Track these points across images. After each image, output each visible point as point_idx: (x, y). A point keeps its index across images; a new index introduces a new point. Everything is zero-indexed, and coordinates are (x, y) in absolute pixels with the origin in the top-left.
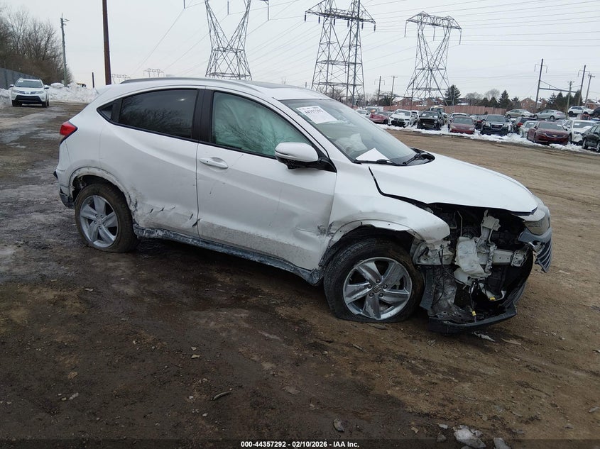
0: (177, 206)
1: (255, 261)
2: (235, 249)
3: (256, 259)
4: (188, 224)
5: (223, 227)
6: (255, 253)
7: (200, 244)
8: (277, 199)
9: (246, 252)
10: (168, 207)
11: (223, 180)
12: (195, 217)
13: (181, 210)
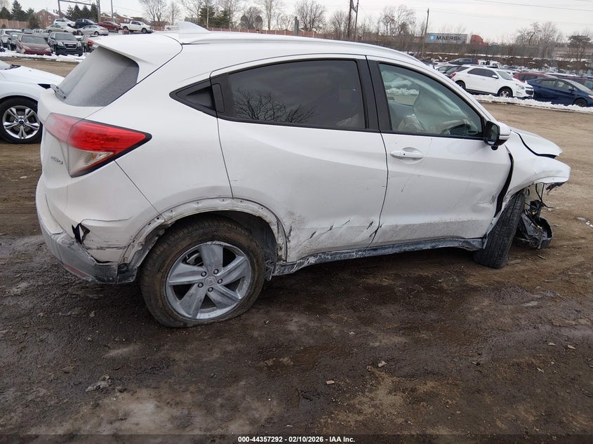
0: (352, 218)
1: (428, 250)
2: (407, 244)
3: (428, 247)
4: (363, 236)
5: (407, 226)
6: (426, 241)
7: (367, 254)
8: (466, 179)
9: (418, 243)
10: (339, 223)
11: (417, 172)
12: (376, 225)
13: (356, 221)
